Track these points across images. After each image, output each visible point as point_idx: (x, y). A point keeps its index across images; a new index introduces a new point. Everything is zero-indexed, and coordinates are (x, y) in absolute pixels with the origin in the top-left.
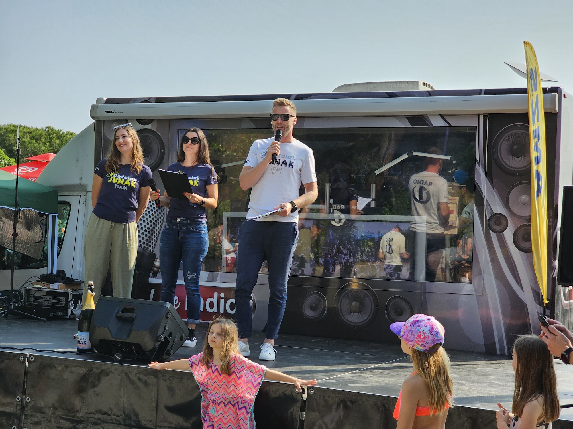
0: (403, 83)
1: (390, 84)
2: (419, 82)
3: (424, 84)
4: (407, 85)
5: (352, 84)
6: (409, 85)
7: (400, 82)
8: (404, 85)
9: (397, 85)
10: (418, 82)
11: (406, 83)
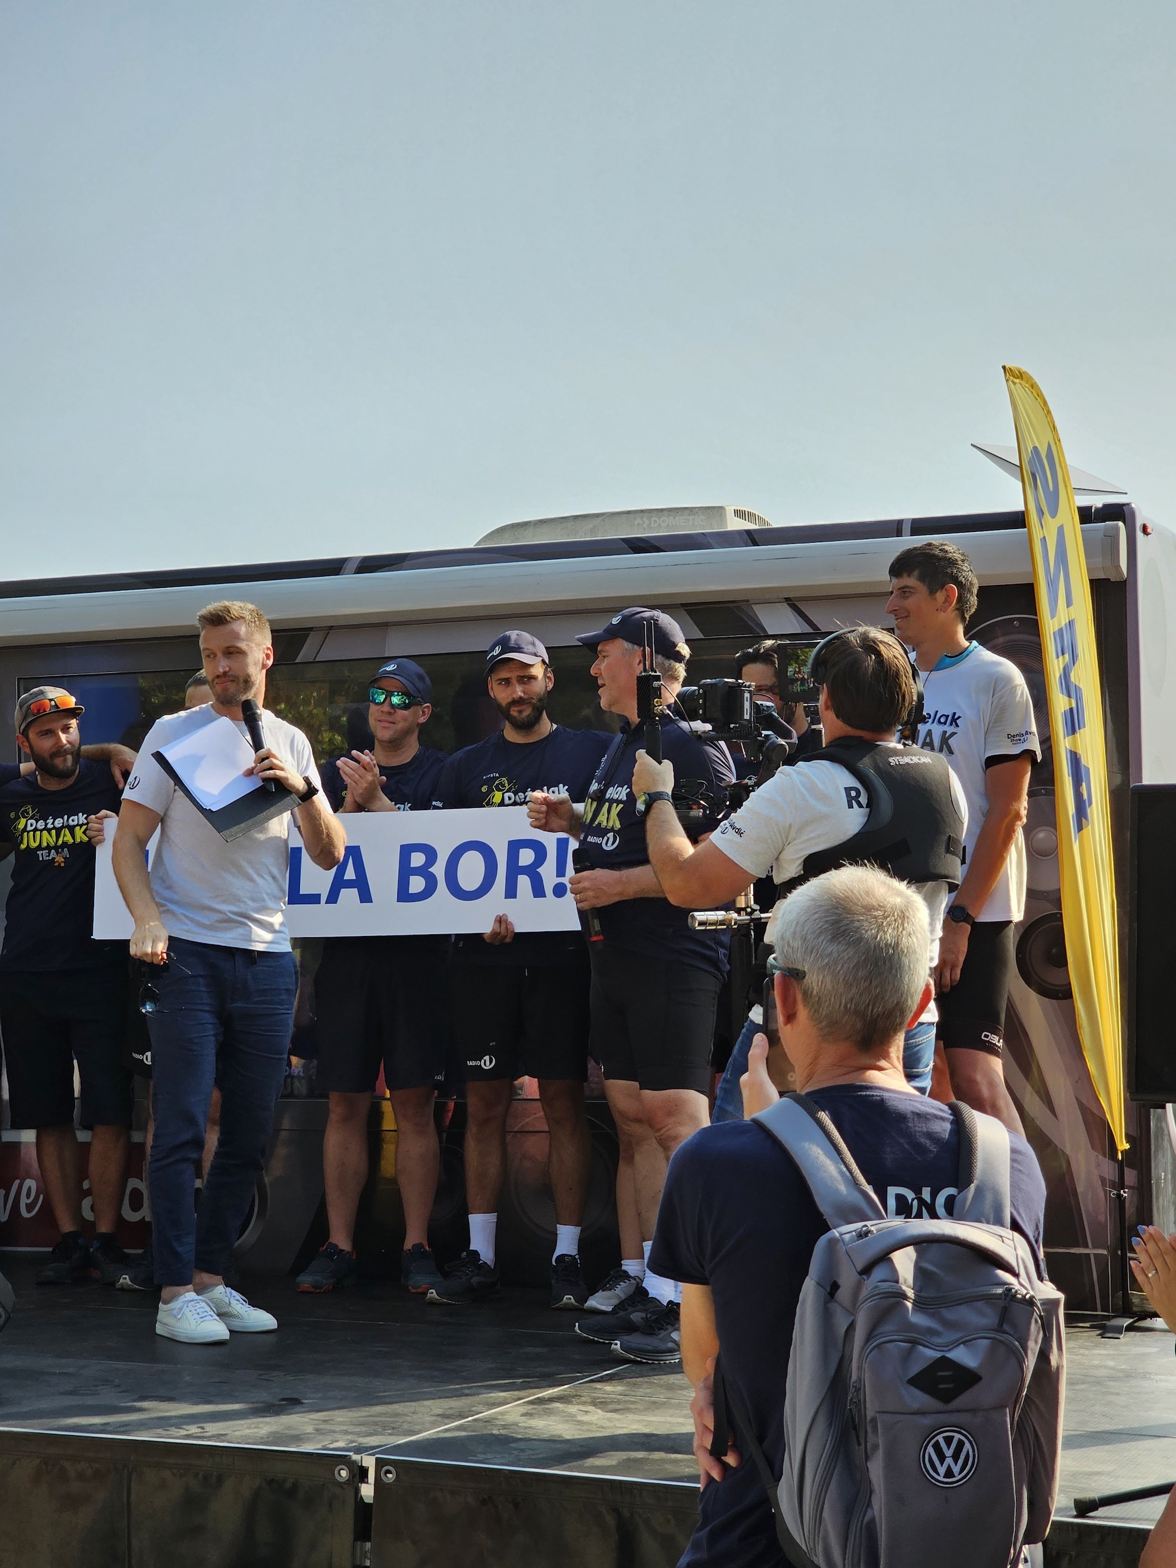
0: (680, 513)
1: (642, 518)
2: (727, 508)
3: (739, 514)
4: (691, 518)
5: (530, 522)
6: (696, 517)
7: (670, 510)
8: (683, 517)
9: (662, 519)
10: (721, 508)
11: (687, 512)
